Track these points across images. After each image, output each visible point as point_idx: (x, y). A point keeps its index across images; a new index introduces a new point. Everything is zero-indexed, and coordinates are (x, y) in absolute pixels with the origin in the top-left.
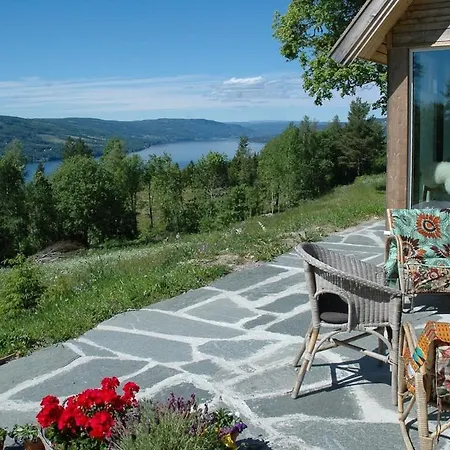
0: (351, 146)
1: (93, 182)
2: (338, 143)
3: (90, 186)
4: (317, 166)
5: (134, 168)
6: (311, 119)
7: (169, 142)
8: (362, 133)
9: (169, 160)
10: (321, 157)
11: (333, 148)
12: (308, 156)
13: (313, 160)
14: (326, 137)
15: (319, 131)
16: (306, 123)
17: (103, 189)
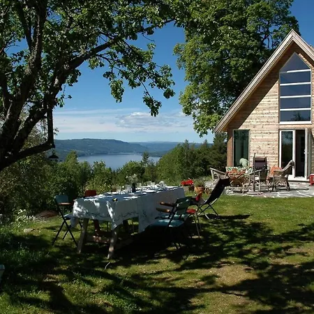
0: (215, 159)
1: (64, 177)
2: (207, 157)
3: (63, 179)
4: (194, 171)
5: (85, 169)
6: (189, 142)
7: (90, 155)
8: (222, 151)
9: (104, 165)
10: (196, 165)
11: (204, 160)
12: (188, 165)
13: (192, 167)
14: (199, 153)
15: (196, 149)
16: (187, 145)
17: (69, 181)
